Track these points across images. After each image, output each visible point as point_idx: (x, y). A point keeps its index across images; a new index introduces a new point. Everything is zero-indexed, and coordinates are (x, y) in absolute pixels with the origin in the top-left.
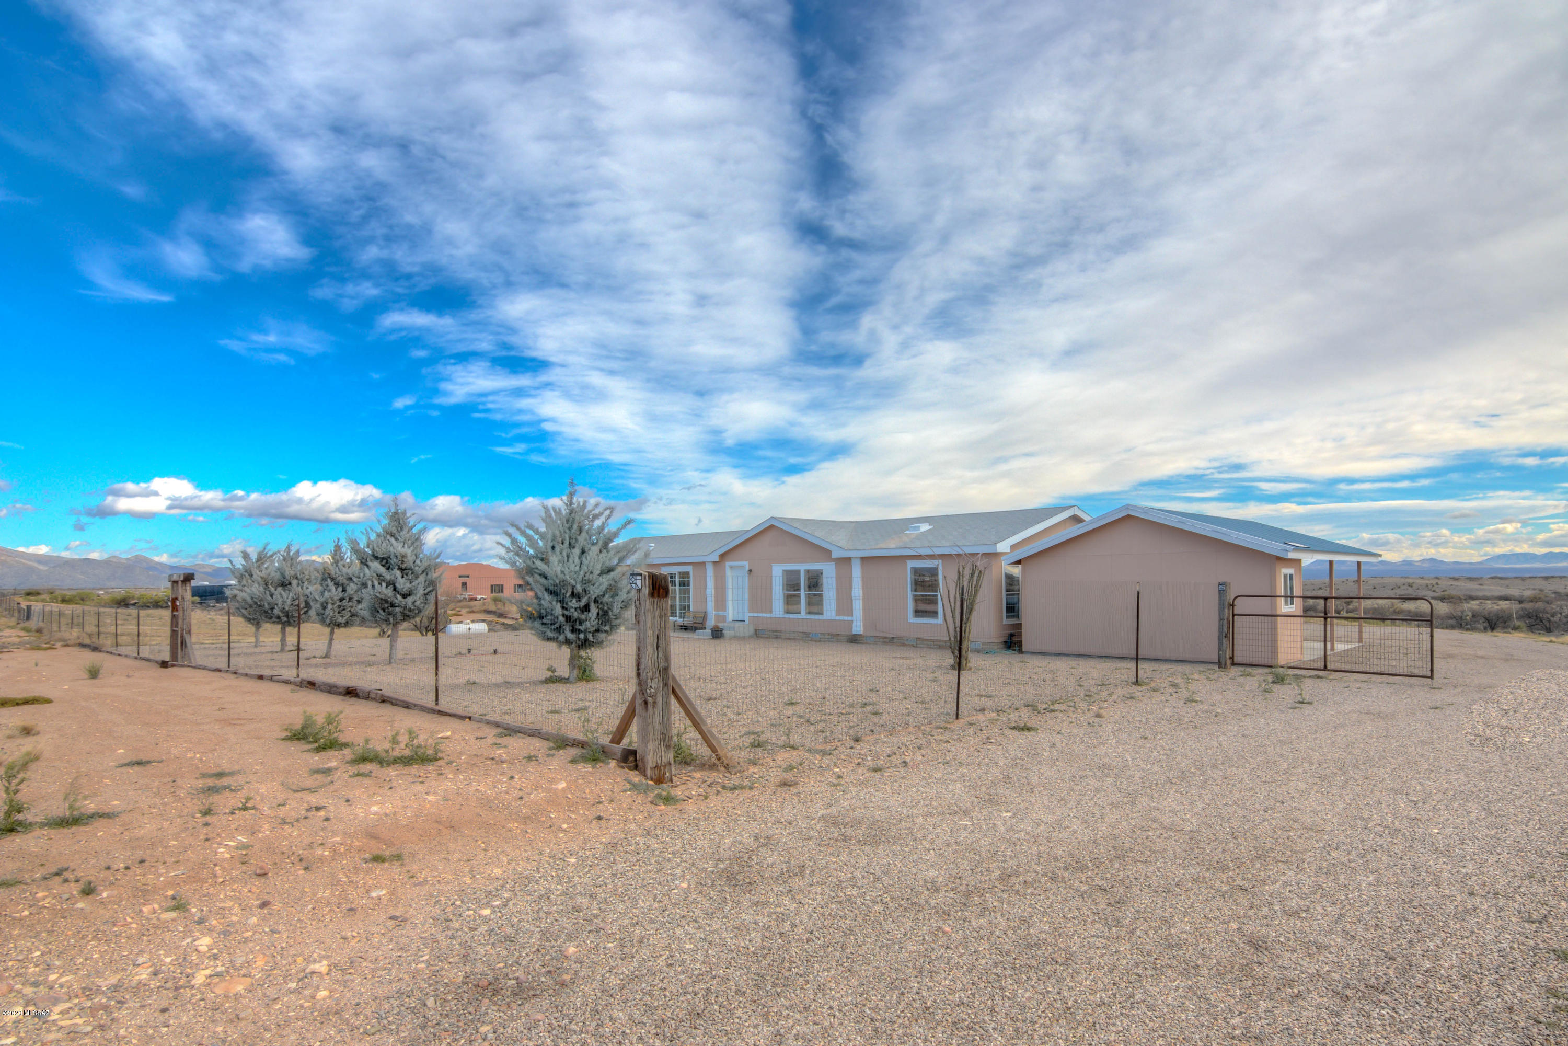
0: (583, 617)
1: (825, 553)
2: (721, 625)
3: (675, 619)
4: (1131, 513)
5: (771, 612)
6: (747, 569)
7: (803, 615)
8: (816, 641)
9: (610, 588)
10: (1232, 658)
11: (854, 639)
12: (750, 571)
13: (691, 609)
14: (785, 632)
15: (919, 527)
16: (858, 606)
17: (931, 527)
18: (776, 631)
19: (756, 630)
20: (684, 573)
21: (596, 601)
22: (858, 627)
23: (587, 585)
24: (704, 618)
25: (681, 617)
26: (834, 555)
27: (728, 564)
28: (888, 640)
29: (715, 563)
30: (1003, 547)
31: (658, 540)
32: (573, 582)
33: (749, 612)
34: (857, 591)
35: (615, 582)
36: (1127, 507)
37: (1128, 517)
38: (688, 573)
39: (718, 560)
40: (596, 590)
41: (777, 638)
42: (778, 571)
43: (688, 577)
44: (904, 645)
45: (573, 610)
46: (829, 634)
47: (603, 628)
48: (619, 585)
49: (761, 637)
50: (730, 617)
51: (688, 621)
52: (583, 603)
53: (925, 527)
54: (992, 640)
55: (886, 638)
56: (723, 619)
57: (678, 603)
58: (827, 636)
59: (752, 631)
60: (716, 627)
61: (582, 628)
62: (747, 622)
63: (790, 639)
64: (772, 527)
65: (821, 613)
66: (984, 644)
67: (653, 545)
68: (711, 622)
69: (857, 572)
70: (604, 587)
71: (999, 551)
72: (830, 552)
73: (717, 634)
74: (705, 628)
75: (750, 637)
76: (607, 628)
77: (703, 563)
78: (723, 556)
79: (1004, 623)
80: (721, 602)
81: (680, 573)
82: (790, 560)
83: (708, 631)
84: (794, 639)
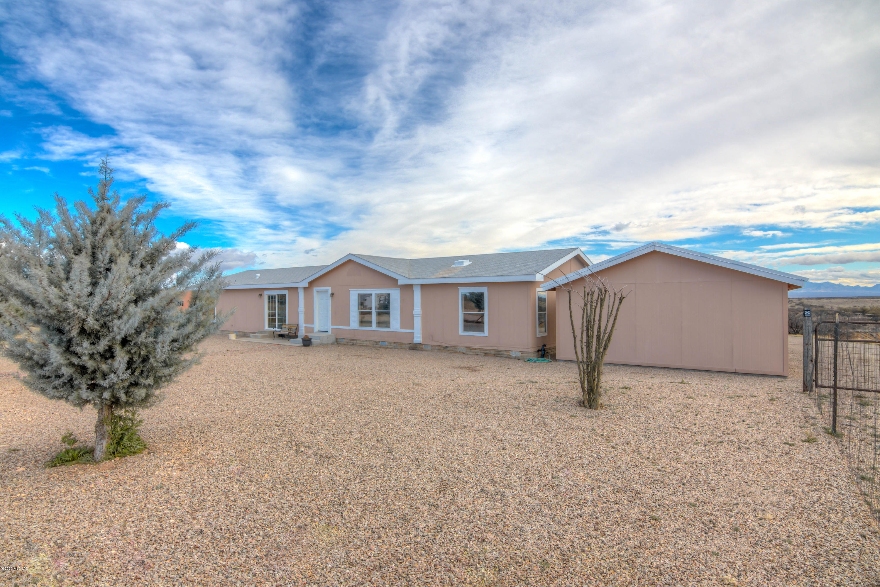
0: (104, 367)
1: (393, 282)
2: (310, 335)
3: (275, 329)
4: (657, 249)
5: (349, 325)
6: (330, 292)
7: (374, 327)
8: (384, 348)
9: (146, 322)
10: (816, 380)
11: (415, 347)
12: (332, 294)
13: (287, 322)
14: (360, 340)
15: (463, 262)
16: (418, 322)
17: (471, 262)
18: (352, 340)
19: (337, 339)
20: (281, 295)
21: (125, 342)
22: (418, 339)
23: (110, 318)
24: (297, 329)
25: (279, 328)
26: (400, 283)
27: (315, 289)
28: (442, 348)
29: (305, 288)
30: (539, 277)
31: (263, 272)
32: (81, 313)
33: (332, 325)
34: (418, 310)
35: (158, 313)
36: (653, 244)
37: (654, 252)
38: (285, 295)
39: (307, 286)
40: (122, 326)
41: (353, 344)
42: (354, 296)
43: (285, 299)
44: (455, 352)
45: (85, 358)
46: (394, 343)
47: (142, 381)
48: (164, 316)
49: (341, 344)
50: (316, 329)
51: (284, 332)
52: (102, 345)
53: (467, 263)
54: (530, 350)
55: (441, 346)
56: (311, 330)
57: (276, 317)
58: (393, 344)
59: (333, 339)
60: (306, 336)
61: (105, 383)
62: (330, 332)
63: (363, 346)
64: (350, 261)
65: (389, 327)
66: (522, 352)
67: (259, 275)
68: (302, 333)
69: (417, 295)
70: (136, 321)
71: (537, 280)
72: (396, 280)
73: (307, 342)
74: (296, 337)
75: (333, 344)
76: (150, 381)
77: (296, 289)
78: (311, 283)
79: (538, 335)
80: (309, 318)
81: (278, 295)
82: (364, 286)
83: (299, 340)
84: (366, 346)
